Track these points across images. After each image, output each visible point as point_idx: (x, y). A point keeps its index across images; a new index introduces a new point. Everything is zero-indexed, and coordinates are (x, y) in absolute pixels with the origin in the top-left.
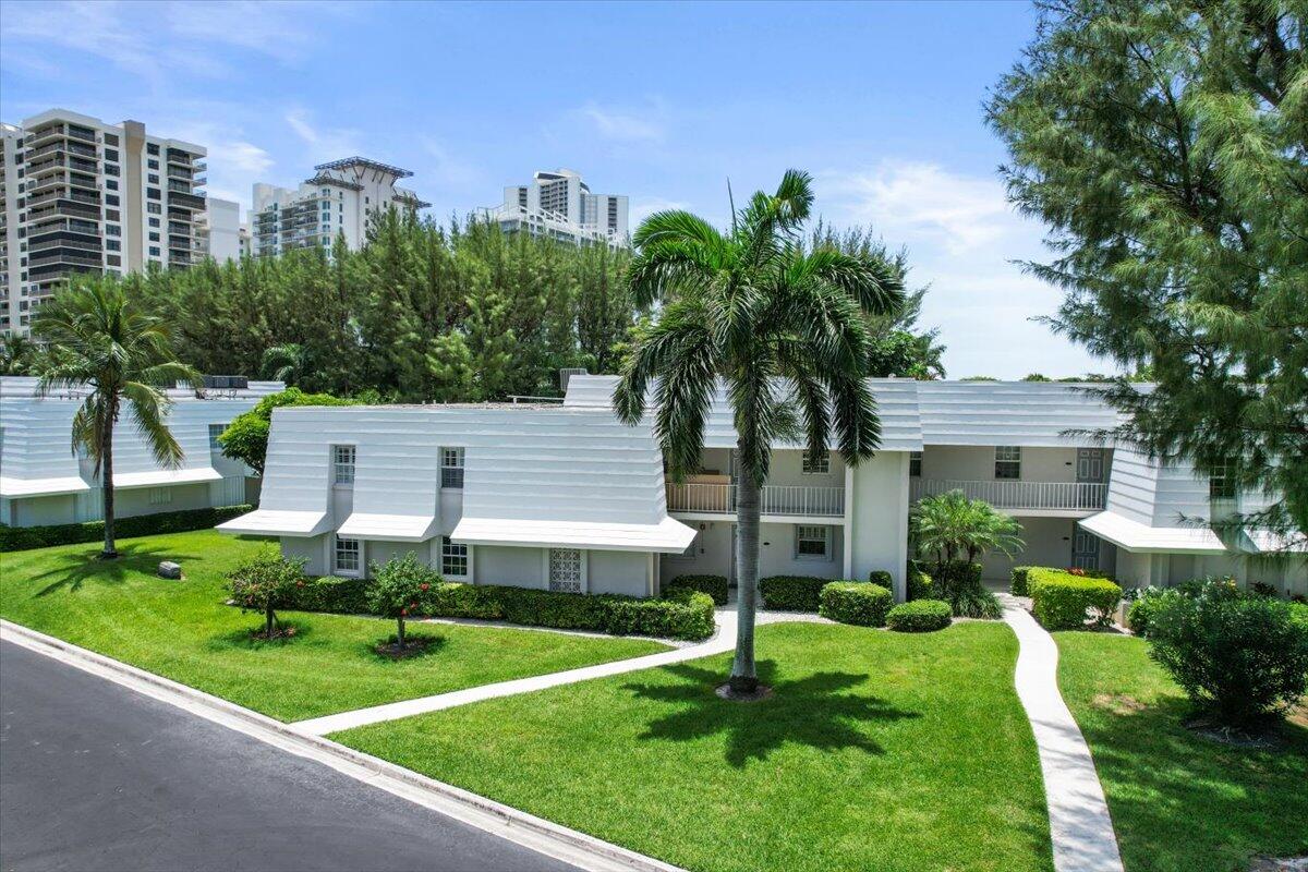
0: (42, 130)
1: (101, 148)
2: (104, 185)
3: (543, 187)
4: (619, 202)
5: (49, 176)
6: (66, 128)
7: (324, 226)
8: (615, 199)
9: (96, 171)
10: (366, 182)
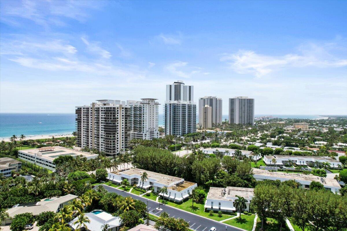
3: (175, 85)
4: (191, 88)
7: (143, 112)
8: (190, 86)
10: (150, 102)
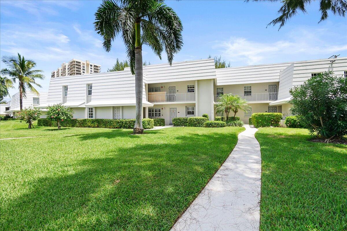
0: (72, 63)
1: (82, 66)
2: (82, 72)
5: (72, 71)
6: (75, 62)
9: (81, 70)
